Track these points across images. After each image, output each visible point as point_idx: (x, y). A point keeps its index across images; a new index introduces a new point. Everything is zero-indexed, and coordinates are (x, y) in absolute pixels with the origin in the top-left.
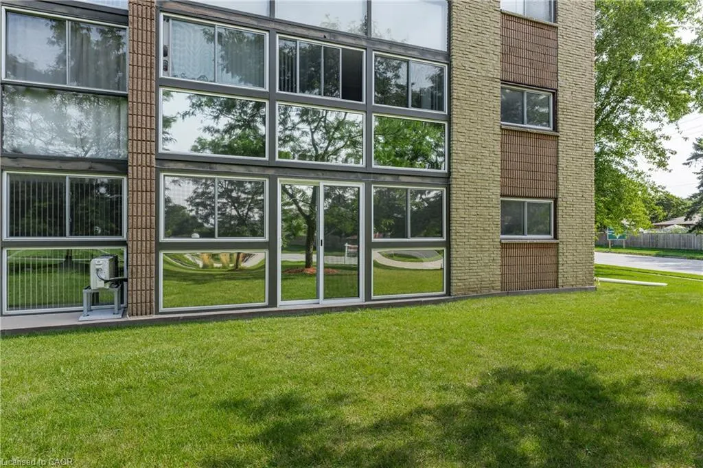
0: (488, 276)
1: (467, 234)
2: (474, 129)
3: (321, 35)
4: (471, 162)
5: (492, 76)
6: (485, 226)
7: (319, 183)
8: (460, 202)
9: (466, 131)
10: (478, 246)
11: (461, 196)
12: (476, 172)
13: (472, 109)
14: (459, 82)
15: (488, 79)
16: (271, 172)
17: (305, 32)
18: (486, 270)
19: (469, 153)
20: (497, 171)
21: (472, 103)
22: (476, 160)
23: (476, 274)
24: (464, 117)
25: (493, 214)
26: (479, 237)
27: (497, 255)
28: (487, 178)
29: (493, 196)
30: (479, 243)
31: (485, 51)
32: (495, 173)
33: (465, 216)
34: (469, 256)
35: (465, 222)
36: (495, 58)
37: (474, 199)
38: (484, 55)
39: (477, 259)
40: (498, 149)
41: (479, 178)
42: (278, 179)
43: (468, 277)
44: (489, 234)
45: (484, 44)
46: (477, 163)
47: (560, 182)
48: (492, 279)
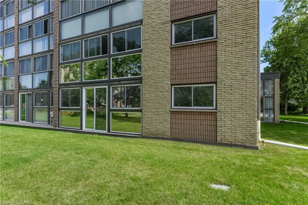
0: (162, 128)
1: (150, 106)
2: (153, 53)
3: (94, 34)
4: (152, 70)
5: (165, 21)
6: (161, 101)
7: (94, 88)
8: (146, 90)
9: (149, 55)
10: (155, 112)
11: (147, 87)
12: (155, 74)
13: (153, 43)
14: (146, 32)
15: (162, 24)
16: (81, 85)
17: (90, 35)
18: (161, 125)
19: (151, 65)
20: (168, 72)
21: (152, 40)
22: (155, 68)
23: (155, 126)
24: (148, 48)
25: (166, 95)
26: (156, 108)
27: (168, 117)
28: (162, 77)
29: (166, 86)
30: (156, 111)
31: (160, 10)
32: (167, 73)
33: (149, 97)
34: (151, 117)
35: (149, 100)
36: (167, 11)
37: (154, 88)
38: (160, 12)
39: (155, 119)
40: (169, 59)
41: (157, 77)
42: (83, 88)
43: (150, 128)
44: (163, 106)
45: (159, 7)
46: (155, 69)
47: (219, 71)
48: (165, 130)
